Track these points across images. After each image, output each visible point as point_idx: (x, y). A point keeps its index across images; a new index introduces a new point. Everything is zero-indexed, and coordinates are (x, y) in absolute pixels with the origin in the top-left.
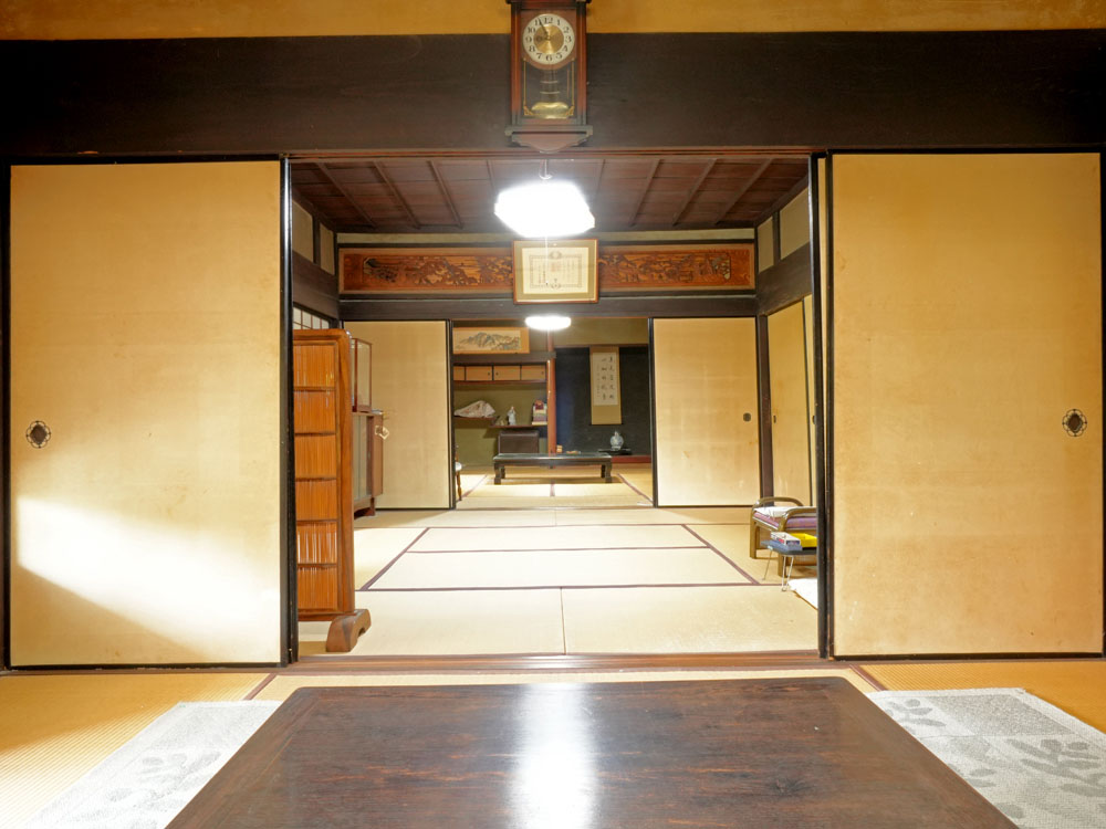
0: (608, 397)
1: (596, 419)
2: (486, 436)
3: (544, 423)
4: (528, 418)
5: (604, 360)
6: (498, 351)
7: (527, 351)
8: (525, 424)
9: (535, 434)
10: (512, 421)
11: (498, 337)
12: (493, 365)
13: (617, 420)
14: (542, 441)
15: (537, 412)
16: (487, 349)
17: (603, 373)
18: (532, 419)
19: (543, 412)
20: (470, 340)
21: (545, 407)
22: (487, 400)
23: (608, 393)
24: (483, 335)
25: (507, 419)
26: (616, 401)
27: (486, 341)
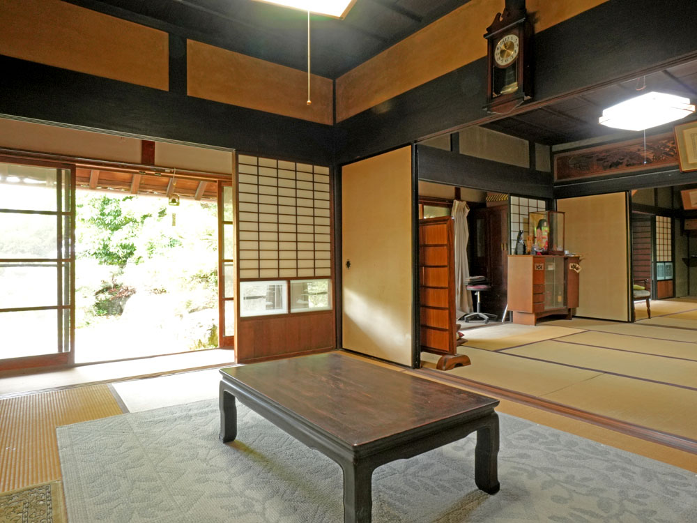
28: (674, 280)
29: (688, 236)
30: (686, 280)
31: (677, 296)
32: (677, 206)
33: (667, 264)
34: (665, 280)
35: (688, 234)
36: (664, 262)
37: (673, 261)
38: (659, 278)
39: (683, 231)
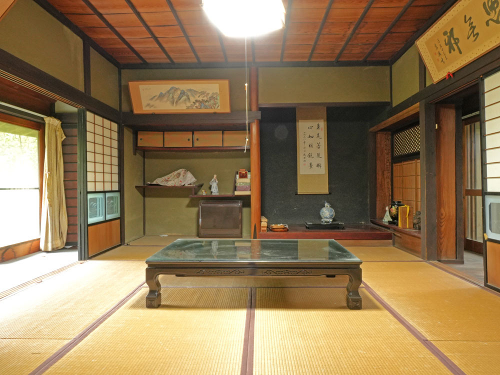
0: (314, 166)
1: (303, 188)
2: (188, 206)
3: (248, 193)
4: (232, 187)
5: (311, 127)
6: (194, 110)
7: (228, 110)
8: (229, 194)
9: (239, 204)
10: (215, 191)
11: (194, 92)
12: (192, 129)
13: (325, 190)
14: (245, 210)
15: (240, 181)
16: (182, 108)
17: (309, 141)
18: (235, 189)
19: (247, 181)
20: (161, 96)
21: (249, 176)
22: (188, 169)
23: (315, 162)
24: (176, 89)
25: (210, 188)
26: (323, 170)
27: (180, 98)
28: (121, 219)
29: (144, 157)
30: (142, 215)
31: (126, 241)
32: (125, 108)
33: (108, 195)
34: (106, 221)
35: (144, 152)
36: (105, 192)
37: (121, 190)
38: (91, 220)
39: (137, 148)
